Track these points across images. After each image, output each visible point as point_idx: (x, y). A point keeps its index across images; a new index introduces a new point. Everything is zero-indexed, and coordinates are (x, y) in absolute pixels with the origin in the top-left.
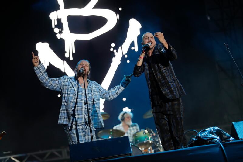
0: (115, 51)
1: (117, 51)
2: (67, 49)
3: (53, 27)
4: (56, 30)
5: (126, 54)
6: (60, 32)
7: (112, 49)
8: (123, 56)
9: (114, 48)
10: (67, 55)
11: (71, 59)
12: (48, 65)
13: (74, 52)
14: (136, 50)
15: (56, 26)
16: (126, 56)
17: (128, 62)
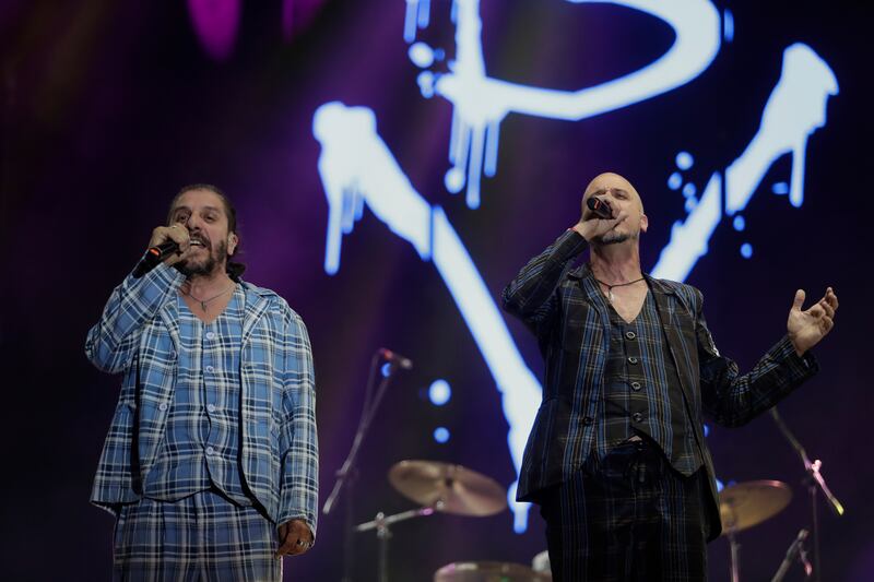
0: (689, 190)
1: (699, 195)
2: (457, 152)
3: (410, 32)
4: (421, 55)
5: (738, 213)
6: (440, 68)
7: (675, 181)
8: (726, 220)
9: (687, 176)
10: (454, 181)
11: (473, 199)
12: (360, 212)
13: (491, 167)
14: (796, 197)
15: (423, 36)
16: (739, 224)
17: (746, 250)
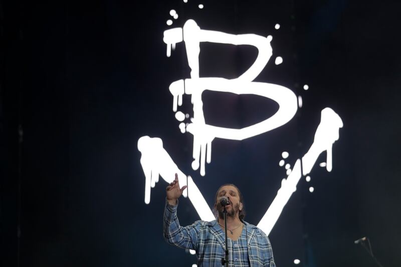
0: (288, 166)
1: (292, 168)
2: (196, 155)
3: (175, 108)
4: (180, 116)
5: (308, 175)
6: (188, 121)
7: (282, 163)
8: (303, 178)
9: (287, 161)
10: (195, 166)
11: (203, 173)
12: (157, 180)
13: (209, 161)
14: (329, 168)
15: (180, 109)
16: (308, 179)
17: (311, 189)
